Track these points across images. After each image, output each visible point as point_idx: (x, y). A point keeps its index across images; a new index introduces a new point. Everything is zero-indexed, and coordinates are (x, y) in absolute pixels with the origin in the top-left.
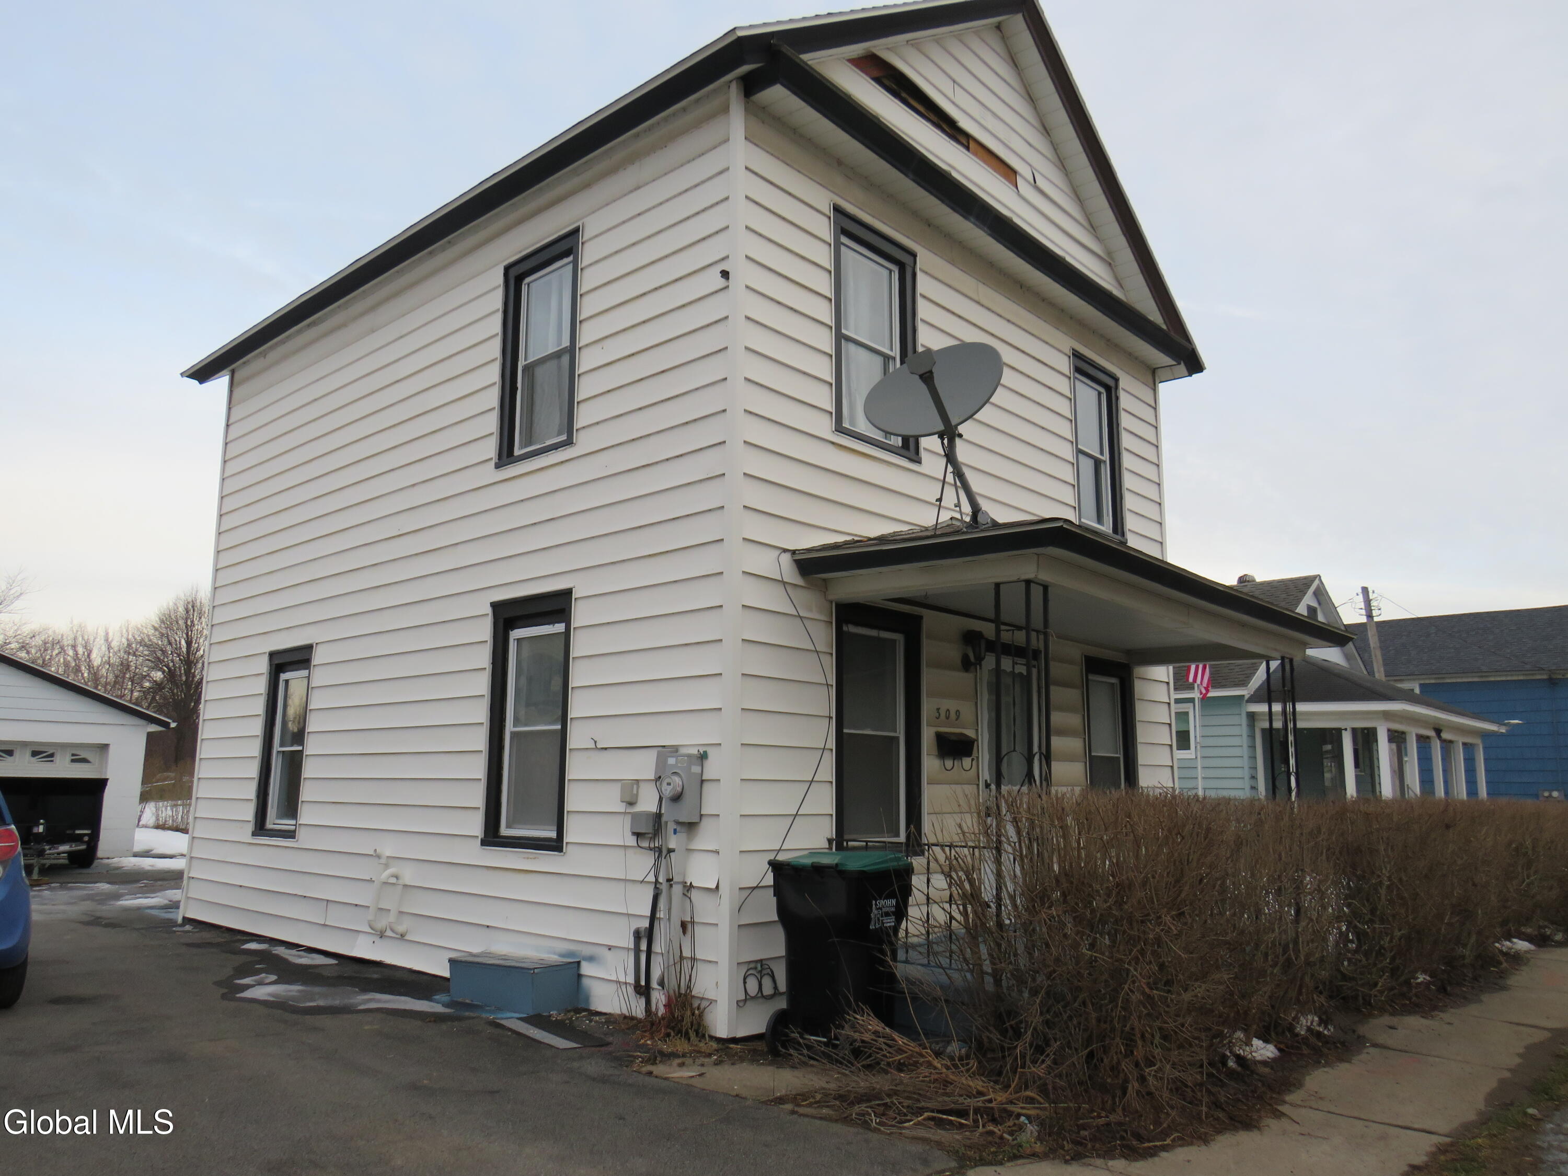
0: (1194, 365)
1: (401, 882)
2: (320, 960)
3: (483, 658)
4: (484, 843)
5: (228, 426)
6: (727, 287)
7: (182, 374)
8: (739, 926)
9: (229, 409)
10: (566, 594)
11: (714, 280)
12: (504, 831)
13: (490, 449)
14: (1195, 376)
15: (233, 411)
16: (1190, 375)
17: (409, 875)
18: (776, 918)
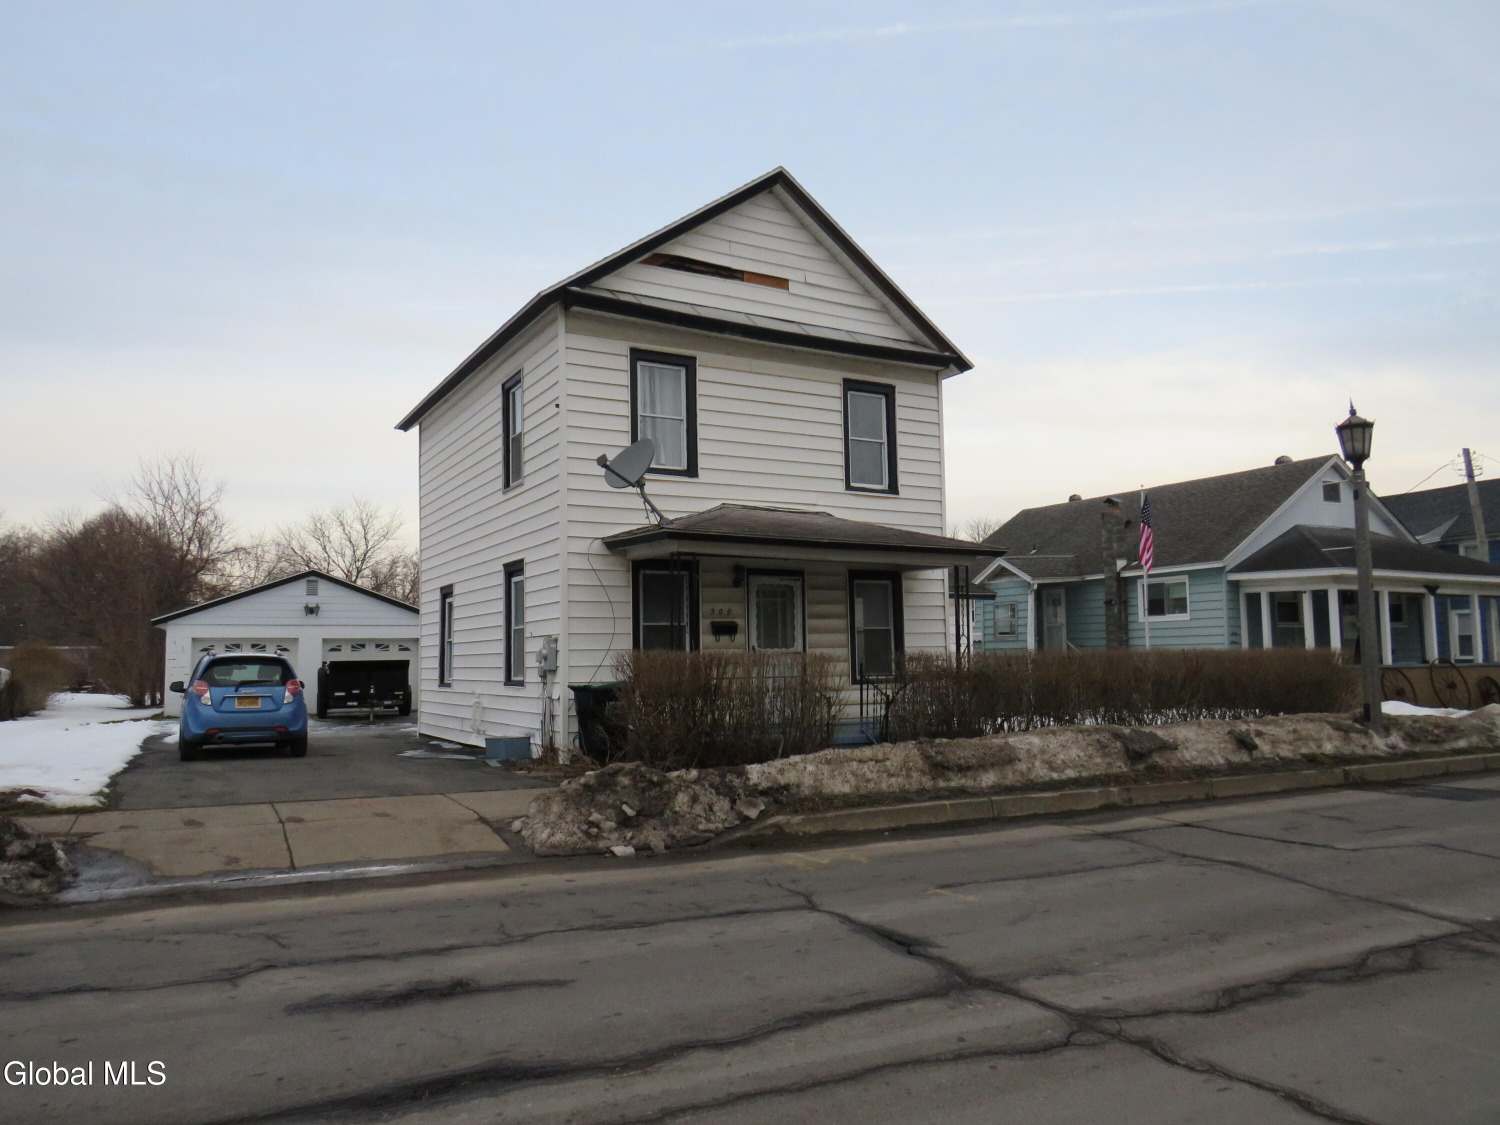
0: (963, 365)
1: (481, 706)
2: (459, 746)
3: (501, 592)
4: (505, 684)
5: (420, 456)
6: (558, 413)
7: (395, 428)
8: (569, 716)
9: (420, 446)
10: (521, 561)
11: (552, 410)
12: (513, 678)
13: (500, 483)
14: (966, 373)
15: (422, 446)
16: (962, 372)
17: (486, 702)
18: (575, 714)
